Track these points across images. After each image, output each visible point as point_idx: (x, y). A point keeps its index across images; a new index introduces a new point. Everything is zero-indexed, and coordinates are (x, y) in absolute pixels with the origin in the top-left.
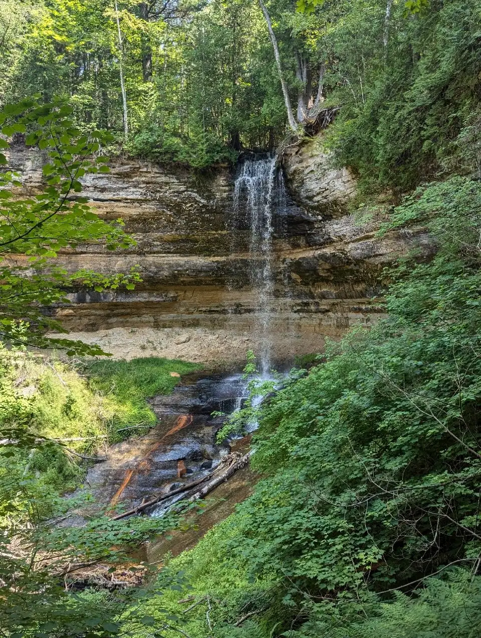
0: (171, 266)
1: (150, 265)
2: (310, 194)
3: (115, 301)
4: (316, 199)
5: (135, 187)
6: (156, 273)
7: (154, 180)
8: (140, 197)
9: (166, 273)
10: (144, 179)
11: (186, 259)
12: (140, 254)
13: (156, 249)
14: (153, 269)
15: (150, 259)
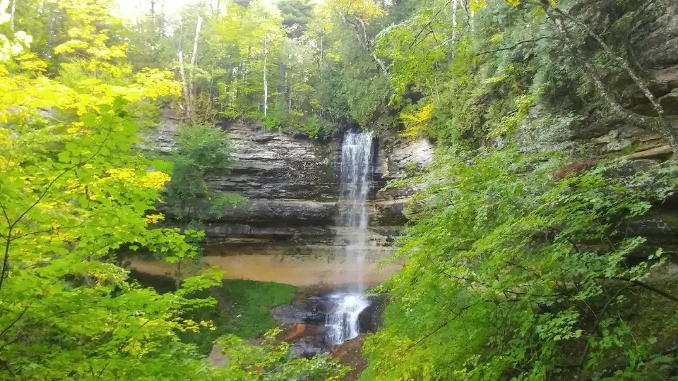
0: (292, 208)
1: (277, 207)
2: (398, 159)
3: (249, 233)
4: (402, 162)
5: (269, 150)
6: (281, 213)
7: (283, 145)
8: (272, 158)
9: (287, 214)
10: (275, 145)
11: (304, 203)
12: (269, 198)
13: (281, 195)
14: (278, 210)
15: (277, 202)
